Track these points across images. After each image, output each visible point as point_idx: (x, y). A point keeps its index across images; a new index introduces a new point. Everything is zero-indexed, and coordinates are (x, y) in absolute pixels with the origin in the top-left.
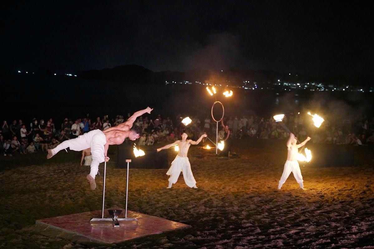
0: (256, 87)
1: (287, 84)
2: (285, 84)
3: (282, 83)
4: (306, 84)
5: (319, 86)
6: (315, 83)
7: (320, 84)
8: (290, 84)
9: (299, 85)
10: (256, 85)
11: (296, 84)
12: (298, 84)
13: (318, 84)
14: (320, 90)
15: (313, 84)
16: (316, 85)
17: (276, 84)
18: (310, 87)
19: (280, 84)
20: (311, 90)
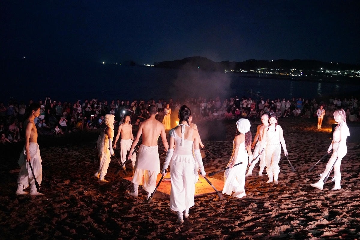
0: (302, 74)
1: (329, 72)
2: (327, 71)
3: (324, 71)
4: (346, 71)
5: (357, 73)
6: (354, 71)
7: (358, 72)
8: (331, 72)
9: (340, 73)
10: (301, 72)
11: (337, 71)
12: (339, 71)
13: (357, 71)
14: (358, 77)
15: (352, 71)
16: (355, 72)
17: (319, 72)
18: (350, 74)
19: (322, 71)
20: (350, 76)
